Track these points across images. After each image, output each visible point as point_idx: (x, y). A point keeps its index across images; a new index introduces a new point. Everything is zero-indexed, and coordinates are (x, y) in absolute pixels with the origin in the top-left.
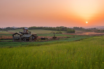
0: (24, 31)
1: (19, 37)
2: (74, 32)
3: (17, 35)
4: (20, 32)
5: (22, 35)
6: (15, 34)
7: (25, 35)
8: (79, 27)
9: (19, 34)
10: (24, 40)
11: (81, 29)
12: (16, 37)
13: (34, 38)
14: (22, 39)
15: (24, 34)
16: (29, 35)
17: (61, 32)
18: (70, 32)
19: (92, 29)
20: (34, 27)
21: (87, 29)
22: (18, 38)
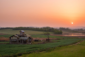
0: (21, 34)
1: (16, 39)
2: (61, 33)
3: (14, 38)
4: (16, 35)
5: (20, 37)
6: (12, 37)
7: (22, 37)
8: (65, 28)
9: (16, 37)
10: (21, 43)
11: (68, 30)
12: (13, 39)
13: (30, 41)
14: (19, 41)
15: (20, 36)
16: (26, 37)
17: (49, 33)
18: (57, 34)
19: (78, 30)
20: (20, 27)
21: (73, 30)
22: (15, 41)
